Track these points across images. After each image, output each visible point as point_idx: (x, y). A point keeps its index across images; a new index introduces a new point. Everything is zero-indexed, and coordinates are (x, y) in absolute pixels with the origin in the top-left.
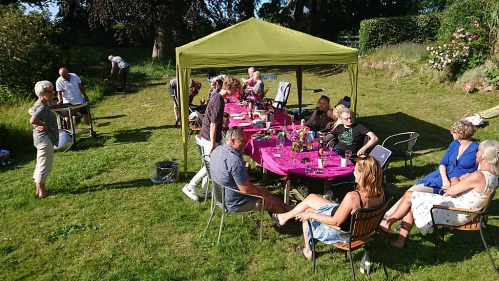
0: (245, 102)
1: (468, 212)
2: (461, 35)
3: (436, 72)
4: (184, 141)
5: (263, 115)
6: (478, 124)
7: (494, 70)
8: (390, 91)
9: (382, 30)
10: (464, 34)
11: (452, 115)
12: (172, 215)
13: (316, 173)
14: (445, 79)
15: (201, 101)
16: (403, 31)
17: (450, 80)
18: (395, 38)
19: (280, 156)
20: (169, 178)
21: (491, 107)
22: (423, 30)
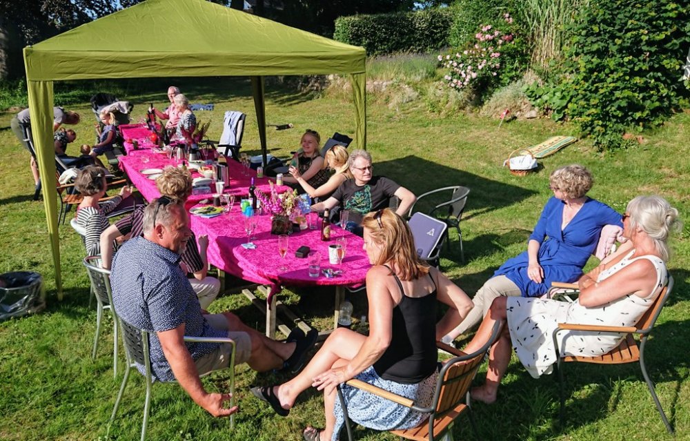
0: (168, 146)
1: (619, 332)
2: (488, 36)
3: (453, 93)
4: (50, 230)
5: (205, 169)
6: (530, 168)
7: (538, 86)
8: (389, 125)
9: (367, 33)
10: (492, 34)
11: (487, 157)
12: (31, 393)
13: (330, 277)
14: (466, 103)
15: (82, 147)
16: (396, 36)
17: (472, 105)
18: (385, 45)
19: (253, 247)
20: (23, 305)
21: (540, 141)
22: (422, 34)
